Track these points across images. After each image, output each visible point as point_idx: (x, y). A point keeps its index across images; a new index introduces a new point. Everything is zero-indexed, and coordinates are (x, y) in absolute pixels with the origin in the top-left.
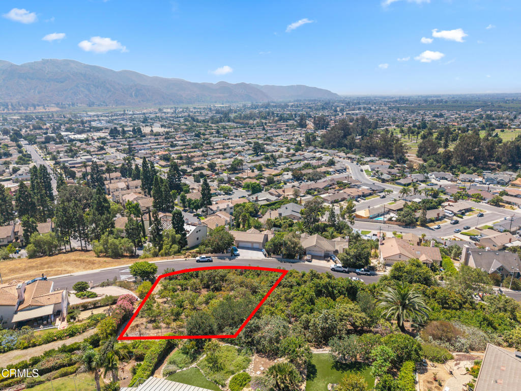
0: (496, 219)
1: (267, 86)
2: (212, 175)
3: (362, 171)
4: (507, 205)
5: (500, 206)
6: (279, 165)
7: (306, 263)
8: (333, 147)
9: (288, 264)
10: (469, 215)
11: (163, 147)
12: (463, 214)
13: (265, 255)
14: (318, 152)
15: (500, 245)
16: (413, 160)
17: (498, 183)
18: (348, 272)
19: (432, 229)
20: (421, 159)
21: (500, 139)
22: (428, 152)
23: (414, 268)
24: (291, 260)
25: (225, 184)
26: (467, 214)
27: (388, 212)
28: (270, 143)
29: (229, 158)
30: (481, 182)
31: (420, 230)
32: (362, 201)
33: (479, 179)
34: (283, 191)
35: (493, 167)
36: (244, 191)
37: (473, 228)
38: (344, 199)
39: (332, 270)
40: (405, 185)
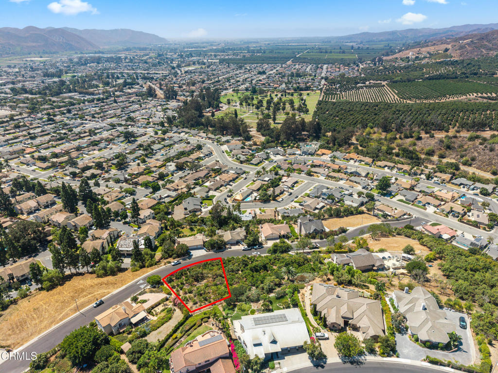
0: (310, 187)
1: (87, 31)
2: (102, 174)
3: (224, 152)
4: (315, 174)
5: (311, 175)
6: (156, 153)
7: (229, 249)
8: (192, 126)
9: (220, 253)
10: (297, 186)
11: (22, 141)
12: (293, 186)
13: (207, 251)
14: (182, 132)
15: (314, 207)
16: (255, 135)
17: (309, 154)
18: (250, 250)
19: (279, 202)
20: (259, 133)
21: (307, 109)
22: (264, 127)
23: (282, 244)
24: (221, 250)
25: (122, 183)
26: (295, 185)
27: (252, 193)
28: (133, 123)
29: (104, 148)
30: (300, 155)
31: (274, 203)
32: (234, 185)
33: (299, 152)
34: (178, 186)
35: (305, 138)
36: (143, 188)
37: (299, 197)
38: (222, 186)
39: (243, 250)
40: (256, 165)
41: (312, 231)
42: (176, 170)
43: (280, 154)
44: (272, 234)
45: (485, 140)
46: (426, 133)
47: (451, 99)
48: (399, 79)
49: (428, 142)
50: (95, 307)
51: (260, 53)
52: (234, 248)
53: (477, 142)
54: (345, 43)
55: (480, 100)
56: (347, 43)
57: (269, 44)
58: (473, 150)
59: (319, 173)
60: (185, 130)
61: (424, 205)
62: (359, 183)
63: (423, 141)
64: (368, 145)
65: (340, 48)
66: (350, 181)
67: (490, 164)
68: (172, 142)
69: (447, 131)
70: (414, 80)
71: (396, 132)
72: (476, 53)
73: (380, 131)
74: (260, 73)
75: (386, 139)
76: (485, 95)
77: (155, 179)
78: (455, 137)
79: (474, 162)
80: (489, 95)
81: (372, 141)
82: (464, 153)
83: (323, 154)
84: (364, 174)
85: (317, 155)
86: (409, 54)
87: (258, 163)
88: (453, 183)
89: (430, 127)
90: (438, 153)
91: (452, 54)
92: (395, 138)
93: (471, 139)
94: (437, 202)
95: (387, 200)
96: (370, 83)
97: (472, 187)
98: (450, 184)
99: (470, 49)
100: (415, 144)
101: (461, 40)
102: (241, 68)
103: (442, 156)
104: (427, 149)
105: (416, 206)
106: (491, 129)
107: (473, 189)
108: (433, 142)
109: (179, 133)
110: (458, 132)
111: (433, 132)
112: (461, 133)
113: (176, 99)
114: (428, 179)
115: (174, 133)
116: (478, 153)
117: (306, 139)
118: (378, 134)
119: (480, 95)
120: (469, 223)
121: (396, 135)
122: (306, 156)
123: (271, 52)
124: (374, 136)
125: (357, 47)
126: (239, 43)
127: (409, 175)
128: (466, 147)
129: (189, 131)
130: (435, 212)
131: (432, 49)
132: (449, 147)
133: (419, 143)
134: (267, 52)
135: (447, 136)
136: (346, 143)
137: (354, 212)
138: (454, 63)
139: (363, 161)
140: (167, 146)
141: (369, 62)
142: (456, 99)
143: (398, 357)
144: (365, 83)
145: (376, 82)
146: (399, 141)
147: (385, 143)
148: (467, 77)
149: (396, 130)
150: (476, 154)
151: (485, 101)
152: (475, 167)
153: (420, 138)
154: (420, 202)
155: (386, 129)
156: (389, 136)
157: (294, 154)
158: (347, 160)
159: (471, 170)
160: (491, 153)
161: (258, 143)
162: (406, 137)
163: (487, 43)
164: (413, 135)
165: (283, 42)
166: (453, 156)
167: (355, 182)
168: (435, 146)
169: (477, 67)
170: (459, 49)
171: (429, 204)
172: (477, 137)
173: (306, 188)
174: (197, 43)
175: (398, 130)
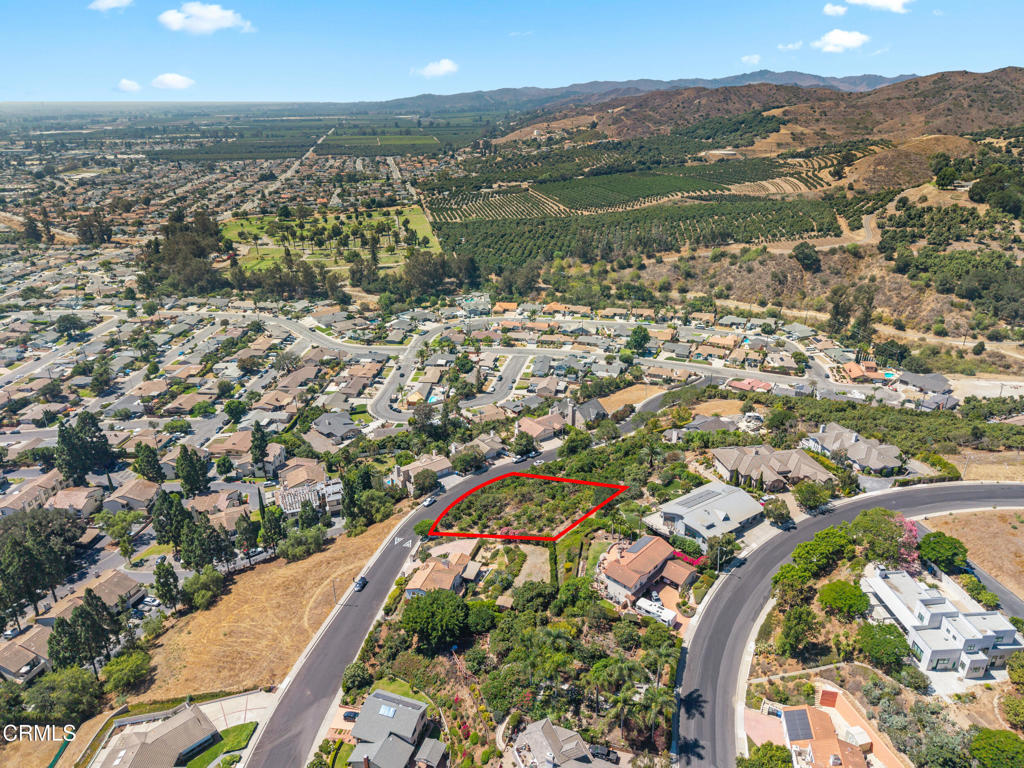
0: (524, 364)
2: (67, 409)
3: (314, 331)
4: (517, 343)
5: (513, 346)
6: (163, 351)
8: (204, 291)
10: (502, 365)
12: (496, 366)
13: (461, 476)
14: (188, 305)
15: (554, 390)
18: (526, 460)
19: (493, 393)
24: (482, 470)
27: (432, 388)
30: (466, 317)
32: (386, 381)
33: (461, 312)
34: (277, 400)
35: (453, 288)
36: (199, 418)
37: (518, 380)
38: (365, 387)
39: (516, 462)
40: (401, 343)
41: (593, 417)
42: (243, 376)
43: (429, 320)
44: (545, 430)
45: (734, 257)
46: (649, 257)
47: (647, 204)
48: (548, 177)
49: (657, 271)
50: (359, 591)
51: (231, 137)
52: (499, 463)
53: (726, 262)
54: (397, 114)
55: (690, 202)
56: (401, 114)
57: (237, 118)
58: (725, 275)
59: (523, 340)
60: (191, 299)
61: (706, 359)
62: (595, 345)
63: (648, 270)
64: (568, 287)
65: (397, 125)
66: (580, 343)
67: (753, 292)
68: (187, 327)
69: (678, 251)
70: (571, 178)
71: (604, 261)
72: (640, 130)
73: (578, 262)
74: (263, 178)
75: (592, 274)
76: (694, 194)
77: (214, 397)
78: (693, 258)
79: (732, 292)
80: (699, 193)
81: (570, 280)
82: (714, 280)
83: (505, 311)
84: (594, 331)
85: (496, 313)
86: (532, 133)
87: (403, 339)
88: (721, 325)
89: (653, 247)
90: (676, 285)
91: (606, 132)
92: (606, 272)
93: (716, 258)
94: (722, 352)
95: (650, 361)
96: (500, 186)
97: (749, 325)
98: (718, 327)
99: (629, 122)
100: (639, 277)
101: (610, 108)
102: (212, 169)
103: (683, 291)
104: (659, 282)
105: (695, 362)
106: (736, 241)
107: (751, 329)
108: (664, 270)
109: (184, 308)
110: (694, 250)
111: (658, 255)
112: (698, 251)
113: (109, 241)
114: (685, 325)
115: (170, 309)
116: (732, 277)
117: (455, 290)
118: (577, 269)
119: (686, 194)
120: (773, 371)
121: (605, 265)
122: (477, 318)
123: (256, 136)
124: (573, 272)
125: (428, 123)
126: (163, 116)
127: (657, 322)
128: (711, 271)
129: (203, 301)
130: (725, 365)
131: (567, 123)
132: (689, 275)
133: (643, 274)
134: (247, 134)
135: (681, 259)
136: (532, 289)
137: (622, 385)
138: (617, 146)
139: (577, 313)
140: (179, 335)
141: (467, 150)
142: (654, 202)
143: (865, 492)
144: (491, 187)
145: (510, 184)
146: (613, 275)
147: (593, 280)
148: (649, 168)
149: (603, 258)
150: (732, 280)
151: (697, 202)
152: (734, 299)
153: (642, 267)
154: (699, 355)
155: (588, 259)
156: (596, 268)
157: (455, 317)
158: (550, 314)
159: (731, 304)
160: (750, 275)
161: (371, 307)
162: (622, 267)
163: (650, 113)
164: (632, 262)
165: (265, 114)
166: (700, 287)
167: (588, 344)
168: (669, 276)
169: (657, 152)
170: (613, 124)
171: (710, 355)
172: (723, 255)
173: (519, 366)
174: (54, 118)
175: (606, 256)
